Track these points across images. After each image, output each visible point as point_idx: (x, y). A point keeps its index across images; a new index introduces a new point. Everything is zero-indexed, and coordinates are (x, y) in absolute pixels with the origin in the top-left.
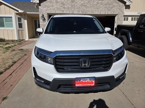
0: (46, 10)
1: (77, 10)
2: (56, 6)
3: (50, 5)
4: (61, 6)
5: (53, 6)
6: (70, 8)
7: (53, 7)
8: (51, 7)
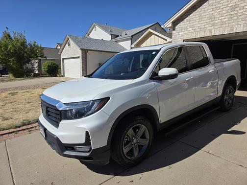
0: (182, 35)
1: (244, 22)
2: (198, 25)
3: (189, 25)
4: (208, 23)
5: (192, 27)
6: (227, 22)
7: (194, 28)
8: (190, 29)
